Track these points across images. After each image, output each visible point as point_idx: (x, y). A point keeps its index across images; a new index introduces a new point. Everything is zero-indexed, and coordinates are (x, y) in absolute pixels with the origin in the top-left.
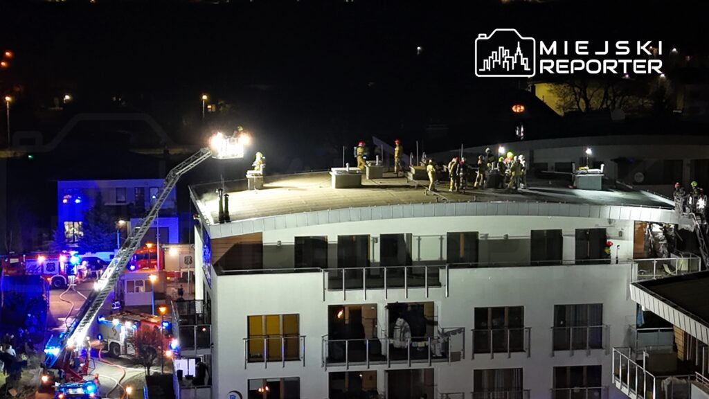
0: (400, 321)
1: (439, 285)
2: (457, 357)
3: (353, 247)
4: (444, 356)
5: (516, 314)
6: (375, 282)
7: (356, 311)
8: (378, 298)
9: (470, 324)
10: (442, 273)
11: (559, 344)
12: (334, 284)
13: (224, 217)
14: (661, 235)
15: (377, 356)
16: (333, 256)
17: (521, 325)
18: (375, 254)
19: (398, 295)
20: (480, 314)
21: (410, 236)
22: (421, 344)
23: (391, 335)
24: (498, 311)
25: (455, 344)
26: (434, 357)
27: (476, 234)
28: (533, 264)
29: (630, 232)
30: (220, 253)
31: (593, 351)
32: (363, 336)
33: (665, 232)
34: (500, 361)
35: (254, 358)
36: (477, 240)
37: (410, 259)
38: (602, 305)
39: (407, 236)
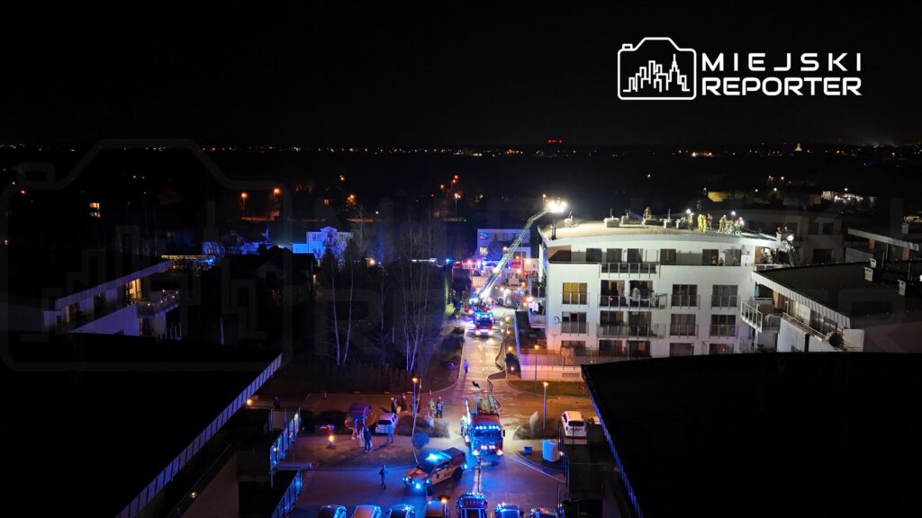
0: (635, 289)
1: (655, 272)
2: (663, 307)
3: (614, 254)
4: (657, 306)
5: (694, 288)
6: (624, 270)
7: (614, 284)
8: (625, 278)
9: (670, 292)
10: (657, 267)
11: (715, 304)
12: (604, 270)
13: (554, 238)
14: (769, 254)
15: (624, 304)
16: (604, 257)
17: (696, 294)
18: (625, 257)
19: (635, 277)
20: (676, 287)
21: (642, 250)
22: (645, 300)
23: (631, 295)
24: (684, 287)
25: (662, 301)
26: (652, 306)
27: (675, 250)
28: (703, 265)
29: (753, 253)
30: (551, 254)
31: (732, 308)
32: (617, 294)
33: (772, 252)
34: (685, 310)
35: (565, 302)
36: (675, 253)
37: (641, 260)
38: (737, 286)
39: (639, 249)
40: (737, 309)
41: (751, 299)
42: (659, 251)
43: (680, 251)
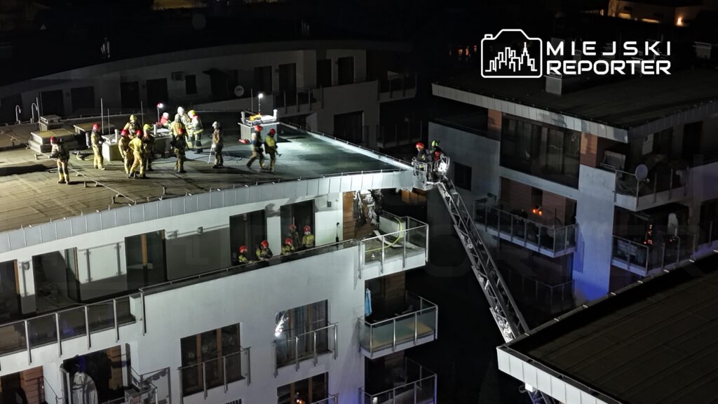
0: (79, 377)
5: (231, 333)
11: (284, 358)
14: (369, 197)
17: (238, 348)
18: (27, 284)
21: (72, 250)
27: (161, 233)
29: (339, 204)
31: (320, 358)
33: (373, 193)
34: (214, 398)
36: (164, 240)
37: (78, 282)
38: (326, 301)
39: (67, 251)
40: (331, 355)
41: (358, 325)
42: (123, 246)
43: (176, 233)
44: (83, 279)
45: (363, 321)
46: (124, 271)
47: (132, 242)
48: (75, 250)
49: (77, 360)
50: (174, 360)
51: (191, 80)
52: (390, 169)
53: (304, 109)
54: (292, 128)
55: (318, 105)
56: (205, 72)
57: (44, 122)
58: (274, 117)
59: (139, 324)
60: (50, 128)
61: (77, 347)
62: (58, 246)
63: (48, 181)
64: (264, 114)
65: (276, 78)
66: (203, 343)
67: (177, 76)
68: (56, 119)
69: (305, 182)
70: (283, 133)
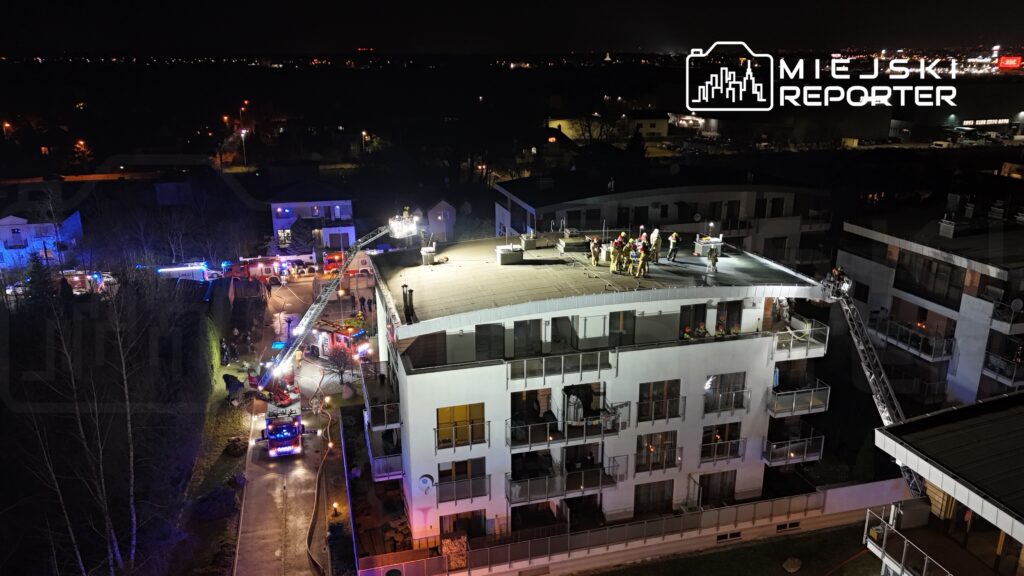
0: (573, 399)
1: (609, 366)
2: (623, 428)
4: (614, 428)
5: (674, 386)
8: (554, 385)
10: (612, 356)
11: (709, 408)
12: (516, 371)
13: (410, 314)
14: (785, 302)
16: (509, 341)
17: (678, 395)
18: (547, 335)
20: (644, 387)
22: (595, 423)
24: (659, 385)
25: (622, 416)
26: (606, 432)
27: (633, 312)
31: (736, 411)
34: (660, 426)
35: (443, 443)
36: (635, 317)
37: (577, 337)
38: (745, 373)
39: (573, 317)
40: (745, 411)
41: (767, 391)
42: (608, 317)
43: (643, 313)
44: (581, 335)
45: (771, 390)
46: (607, 334)
47: (614, 316)
48: (578, 316)
49: (573, 387)
50: (634, 398)
51: (665, 209)
52: (803, 283)
53: (743, 232)
54: (732, 247)
55: (752, 231)
56: (676, 204)
57: (567, 232)
58: (720, 240)
59: (613, 370)
60: (571, 236)
61: (573, 379)
62: (568, 313)
63: (566, 271)
64: (712, 236)
65: (724, 210)
66: (654, 389)
67: (656, 205)
68: (575, 231)
69: (737, 288)
70: (726, 251)
